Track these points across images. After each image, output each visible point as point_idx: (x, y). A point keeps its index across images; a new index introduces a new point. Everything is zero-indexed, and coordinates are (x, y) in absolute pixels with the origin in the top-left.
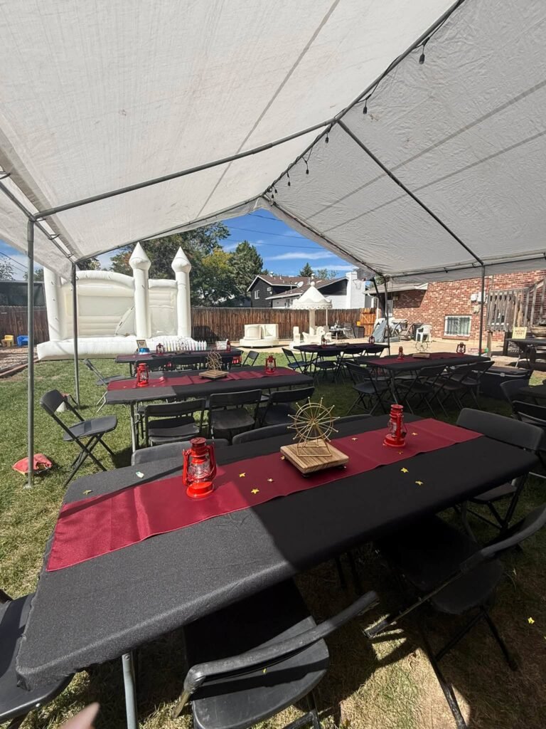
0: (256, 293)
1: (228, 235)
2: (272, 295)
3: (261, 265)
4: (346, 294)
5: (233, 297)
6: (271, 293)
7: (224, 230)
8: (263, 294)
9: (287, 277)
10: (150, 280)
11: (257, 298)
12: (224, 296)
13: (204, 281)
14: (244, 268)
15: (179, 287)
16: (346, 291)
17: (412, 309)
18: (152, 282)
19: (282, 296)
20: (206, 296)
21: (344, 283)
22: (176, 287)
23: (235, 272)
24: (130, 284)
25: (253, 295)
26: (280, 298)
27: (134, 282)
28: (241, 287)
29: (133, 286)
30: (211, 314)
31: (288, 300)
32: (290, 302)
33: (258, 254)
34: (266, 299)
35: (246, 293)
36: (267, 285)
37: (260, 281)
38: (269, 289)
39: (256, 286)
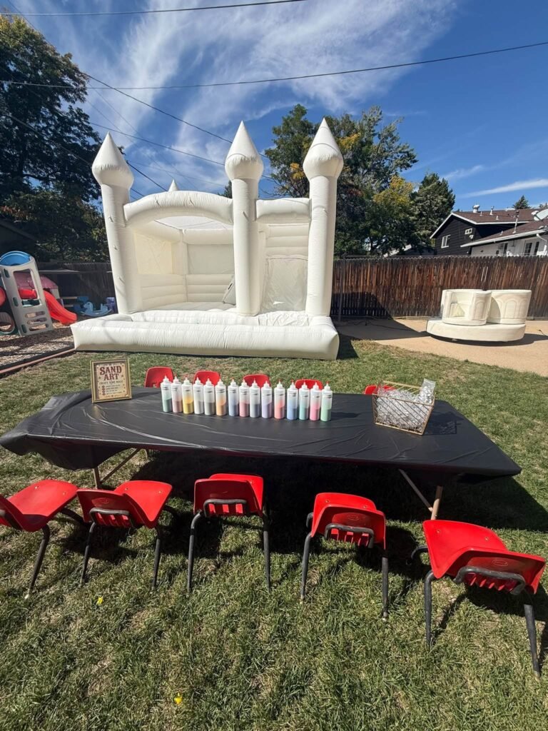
0: (445, 239)
1: (415, 161)
2: (473, 240)
3: (451, 204)
5: (408, 247)
6: (471, 237)
7: (409, 155)
8: (457, 241)
9: (503, 211)
10: (259, 202)
11: (444, 246)
12: (396, 247)
13: (374, 226)
14: (430, 206)
15: (314, 213)
18: (263, 205)
19: (494, 240)
20: (373, 248)
22: (306, 213)
23: (416, 213)
24: (224, 212)
25: (439, 243)
26: (493, 243)
27: (231, 207)
28: (421, 234)
29: (230, 218)
30: (375, 269)
31: (504, 245)
32: (508, 248)
33: (449, 190)
34: (462, 246)
35: (428, 242)
36: (466, 225)
37: (455, 220)
38: (467, 232)
39: (447, 228)
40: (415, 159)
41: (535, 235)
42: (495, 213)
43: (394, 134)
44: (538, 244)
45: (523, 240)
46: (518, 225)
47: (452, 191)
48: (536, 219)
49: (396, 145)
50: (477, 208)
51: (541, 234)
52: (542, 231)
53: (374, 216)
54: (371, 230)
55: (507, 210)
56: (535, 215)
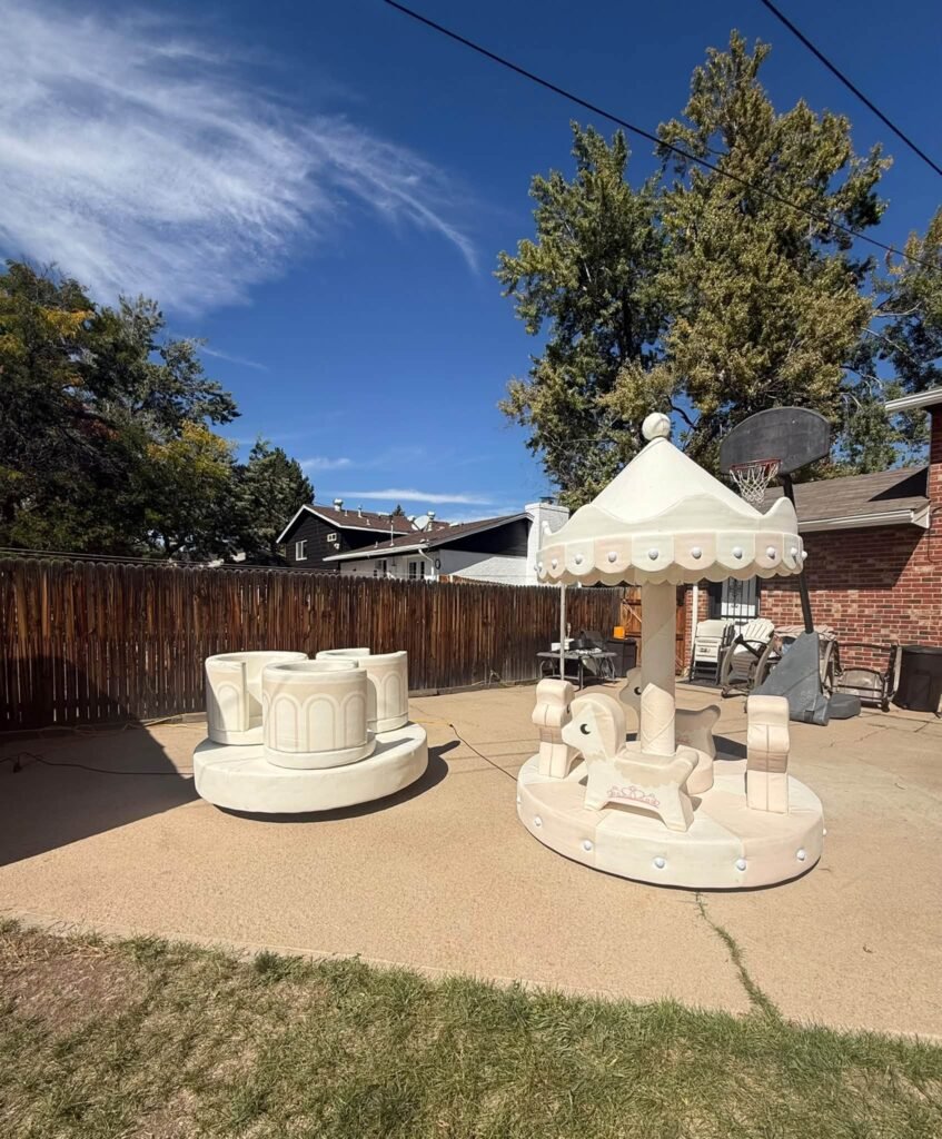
0: (299, 547)
1: (235, 415)
2: (341, 551)
4: (524, 554)
5: (243, 556)
6: (337, 546)
7: (223, 401)
8: (317, 551)
9: (376, 515)
11: (300, 558)
12: (219, 553)
14: (271, 491)
16: (526, 547)
17: (853, 594)
19: (365, 554)
21: (520, 529)
23: (248, 497)
25: (292, 552)
28: (261, 533)
31: (382, 564)
32: (388, 568)
33: (304, 477)
34: (325, 560)
35: (274, 547)
36: (326, 527)
37: (310, 518)
38: (331, 538)
39: (300, 530)
40: (236, 410)
41: (416, 552)
42: (365, 516)
43: (193, 360)
44: (423, 564)
45: (405, 557)
46: (395, 536)
47: (307, 479)
48: (414, 527)
49: (196, 377)
50: (340, 505)
51: (424, 550)
52: (424, 546)
53: (150, 484)
54: (148, 512)
55: (380, 514)
56: (412, 522)
